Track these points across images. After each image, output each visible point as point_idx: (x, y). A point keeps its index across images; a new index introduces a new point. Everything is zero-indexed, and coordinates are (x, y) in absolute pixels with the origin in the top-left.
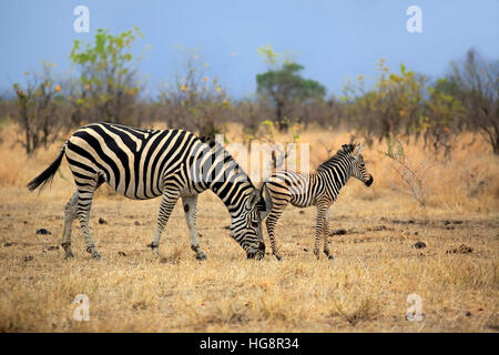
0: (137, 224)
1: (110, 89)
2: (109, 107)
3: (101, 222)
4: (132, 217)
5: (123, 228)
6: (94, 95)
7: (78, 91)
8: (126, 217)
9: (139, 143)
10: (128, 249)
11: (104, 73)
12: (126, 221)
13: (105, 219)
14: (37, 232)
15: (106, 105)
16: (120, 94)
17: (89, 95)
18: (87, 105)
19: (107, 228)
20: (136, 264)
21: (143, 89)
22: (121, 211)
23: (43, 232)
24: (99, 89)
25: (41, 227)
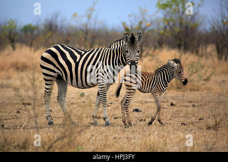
0: (194, 106)
1: (181, 24)
2: (181, 35)
3: (172, 105)
4: (191, 102)
5: (185, 108)
6: (171, 28)
7: (162, 25)
8: (187, 102)
9: (78, 56)
10: (187, 121)
11: (178, 15)
12: (187, 104)
13: (174, 102)
14: (134, 111)
15: (179, 34)
16: (187, 27)
17: (168, 28)
18: (167, 34)
19: (175, 108)
20: (191, 130)
21: (201, 24)
22: (184, 98)
23: (137, 110)
24: (174, 25)
25: (135, 108)
